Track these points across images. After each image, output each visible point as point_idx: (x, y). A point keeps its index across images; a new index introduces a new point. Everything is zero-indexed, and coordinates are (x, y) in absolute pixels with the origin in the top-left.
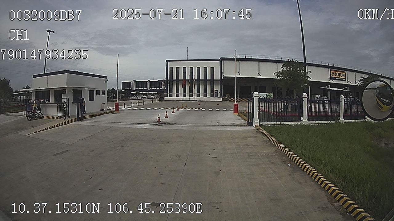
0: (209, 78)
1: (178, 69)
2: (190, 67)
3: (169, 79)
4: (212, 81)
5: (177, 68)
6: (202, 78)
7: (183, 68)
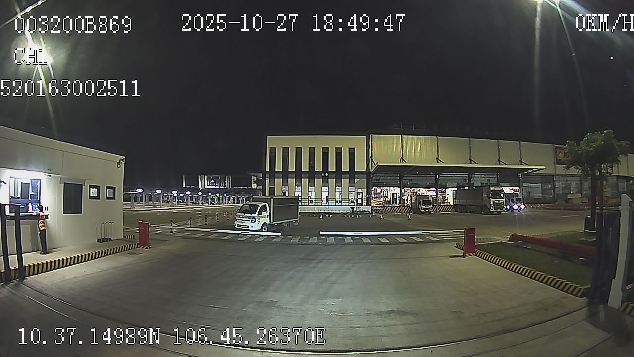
0: (345, 168)
1: (286, 151)
2: (309, 148)
3: (268, 169)
4: (352, 174)
5: (283, 148)
6: (332, 168)
7: (295, 149)
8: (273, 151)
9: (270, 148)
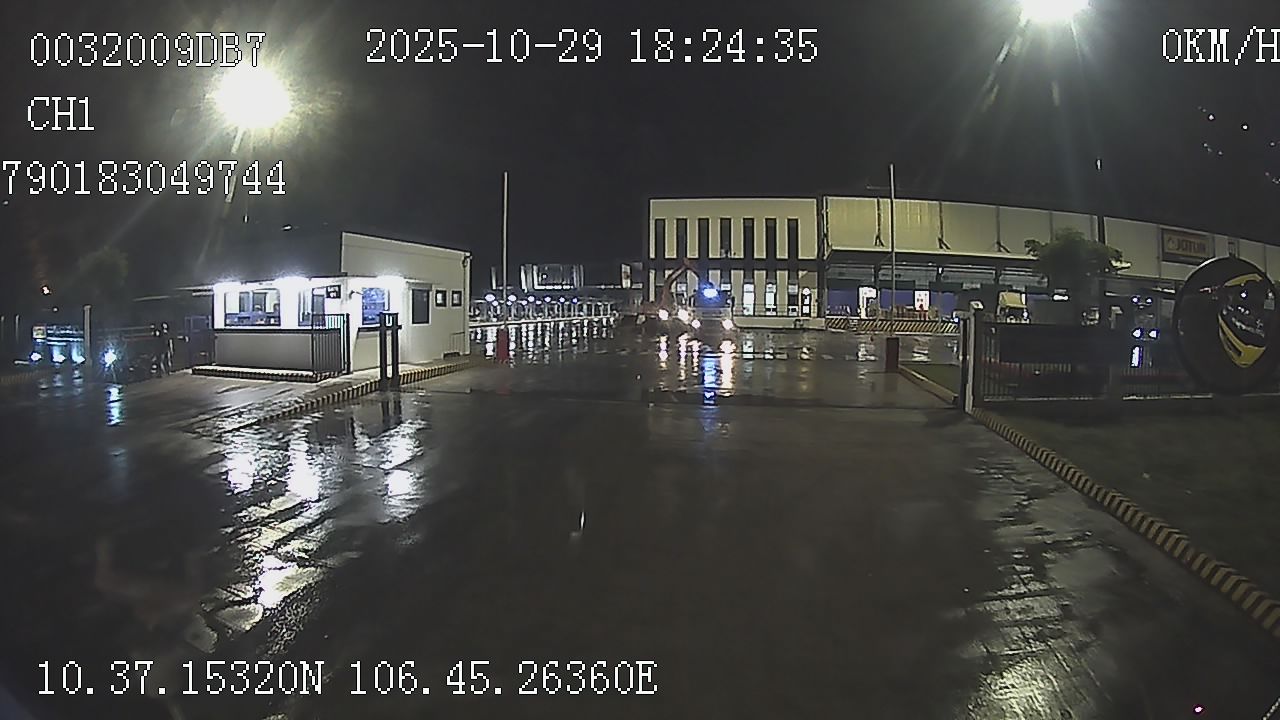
0: (782, 253)
1: (682, 224)
2: (721, 219)
3: (652, 256)
4: (793, 264)
5: (678, 219)
6: (760, 253)
7: (697, 222)
8: (660, 224)
9: (656, 220)
